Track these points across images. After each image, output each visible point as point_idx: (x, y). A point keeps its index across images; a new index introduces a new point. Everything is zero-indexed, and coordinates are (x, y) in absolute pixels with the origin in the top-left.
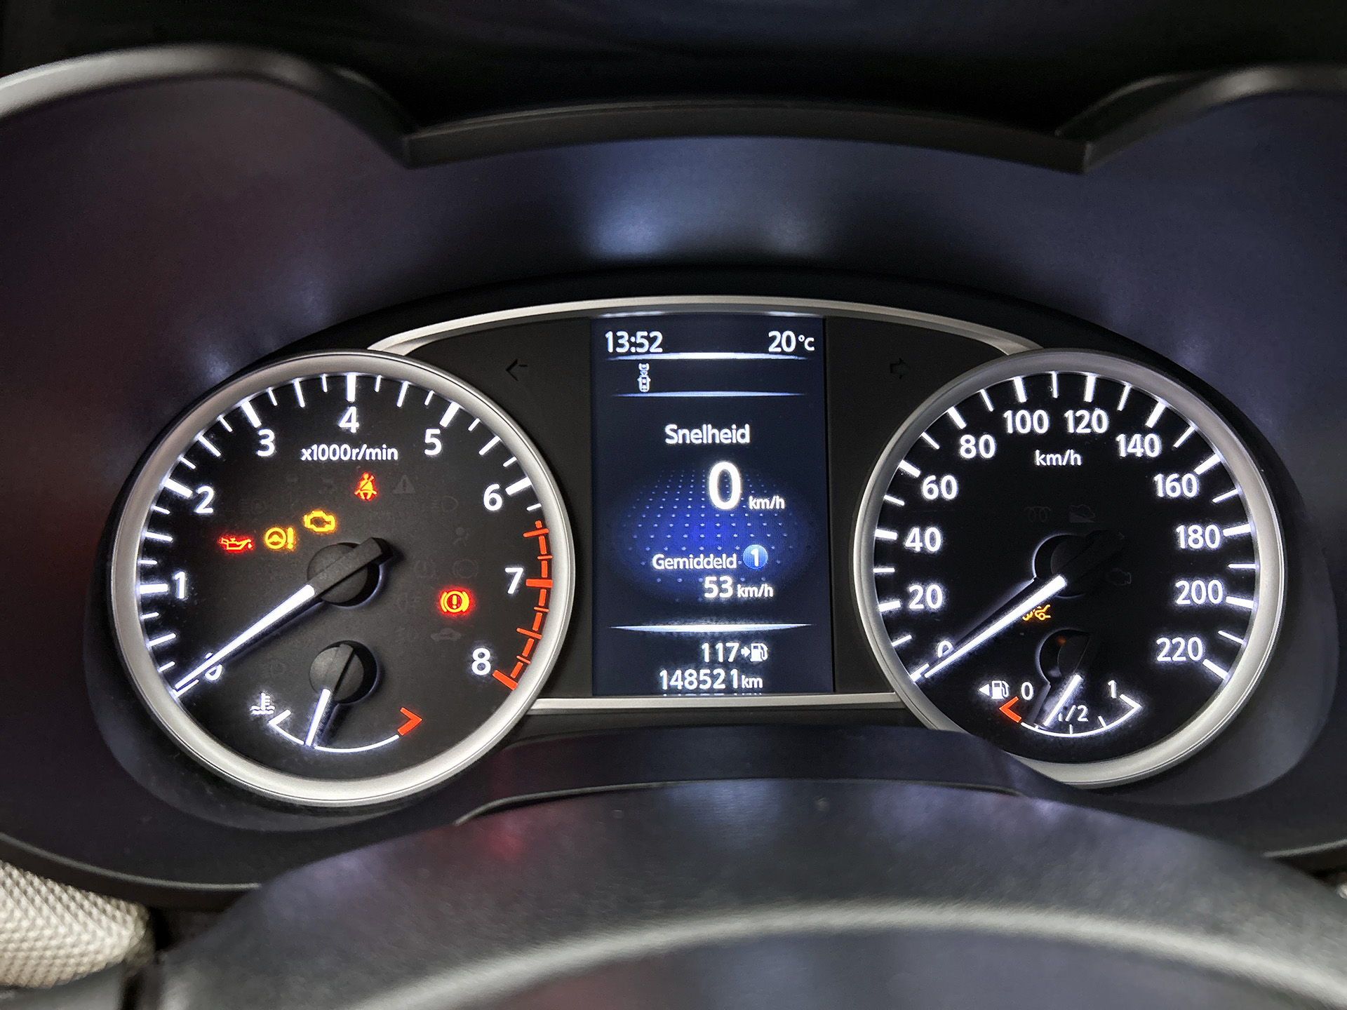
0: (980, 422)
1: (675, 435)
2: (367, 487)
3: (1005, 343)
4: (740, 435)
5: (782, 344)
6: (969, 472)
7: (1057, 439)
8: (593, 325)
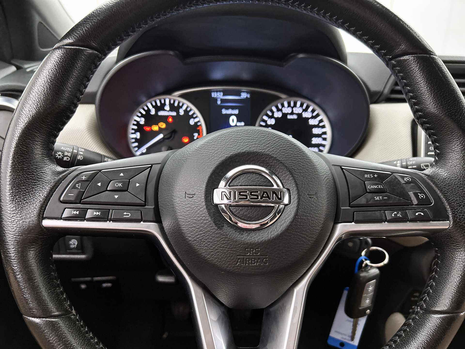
0: (279, 110)
1: (224, 111)
2: (170, 120)
3: (283, 96)
4: (236, 112)
5: (244, 95)
6: (277, 119)
7: (292, 113)
8: (210, 92)
